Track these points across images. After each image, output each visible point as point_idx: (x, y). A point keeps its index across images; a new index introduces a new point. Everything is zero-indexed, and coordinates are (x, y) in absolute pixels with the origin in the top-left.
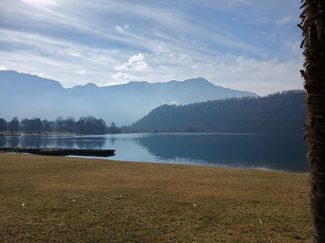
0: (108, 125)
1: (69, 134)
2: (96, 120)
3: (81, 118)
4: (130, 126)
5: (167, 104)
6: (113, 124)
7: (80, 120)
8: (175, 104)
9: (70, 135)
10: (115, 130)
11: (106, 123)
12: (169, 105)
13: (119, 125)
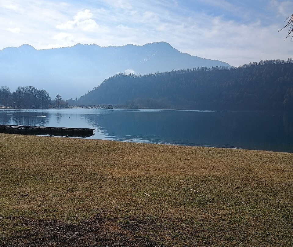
0: (53, 97)
1: (4, 107)
2: (37, 91)
3: (19, 88)
4: (78, 99)
5: (123, 73)
6: (58, 96)
7: (17, 91)
8: (132, 74)
9: (6, 109)
10: (60, 104)
11: (50, 96)
12: (126, 74)
13: (64, 98)
